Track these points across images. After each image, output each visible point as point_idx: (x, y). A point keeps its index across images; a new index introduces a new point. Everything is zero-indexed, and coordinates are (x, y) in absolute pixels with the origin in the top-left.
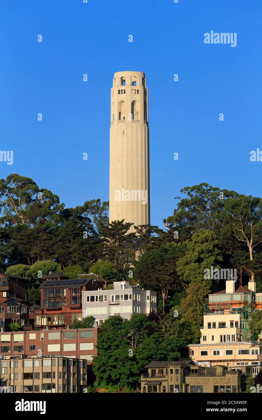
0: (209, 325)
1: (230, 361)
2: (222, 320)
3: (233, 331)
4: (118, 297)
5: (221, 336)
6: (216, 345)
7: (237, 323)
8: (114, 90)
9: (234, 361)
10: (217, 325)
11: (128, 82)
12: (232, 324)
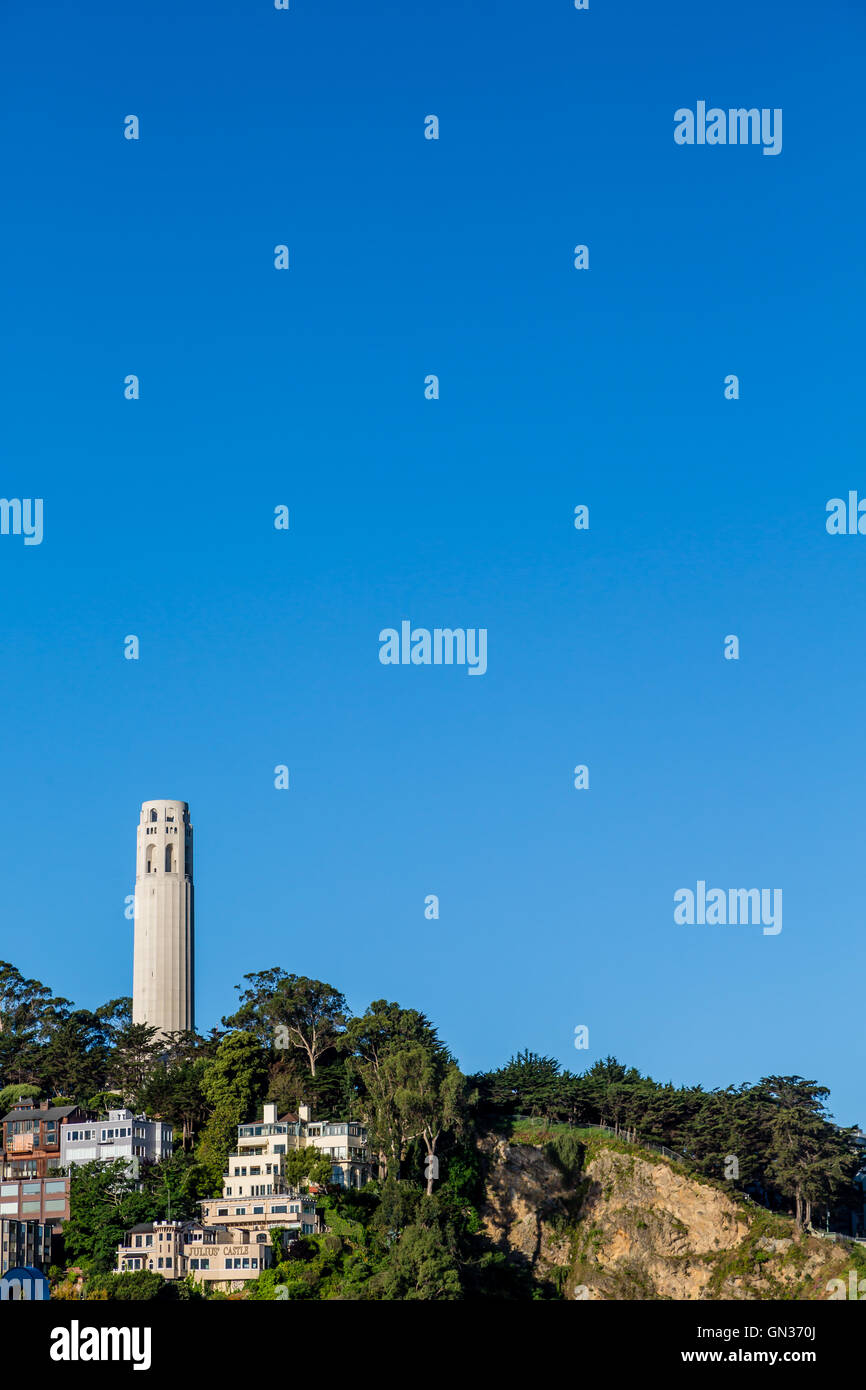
0: (237, 1170)
1: (259, 1222)
2: (255, 1164)
3: (268, 1180)
4: (111, 1133)
5: (253, 1188)
6: (245, 1199)
7: (276, 1167)
8: (141, 829)
9: (264, 1222)
10: (248, 1171)
11: (161, 817)
12: (269, 1169)
